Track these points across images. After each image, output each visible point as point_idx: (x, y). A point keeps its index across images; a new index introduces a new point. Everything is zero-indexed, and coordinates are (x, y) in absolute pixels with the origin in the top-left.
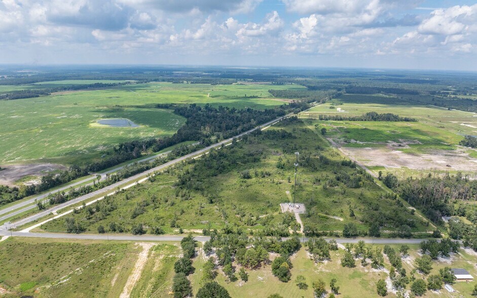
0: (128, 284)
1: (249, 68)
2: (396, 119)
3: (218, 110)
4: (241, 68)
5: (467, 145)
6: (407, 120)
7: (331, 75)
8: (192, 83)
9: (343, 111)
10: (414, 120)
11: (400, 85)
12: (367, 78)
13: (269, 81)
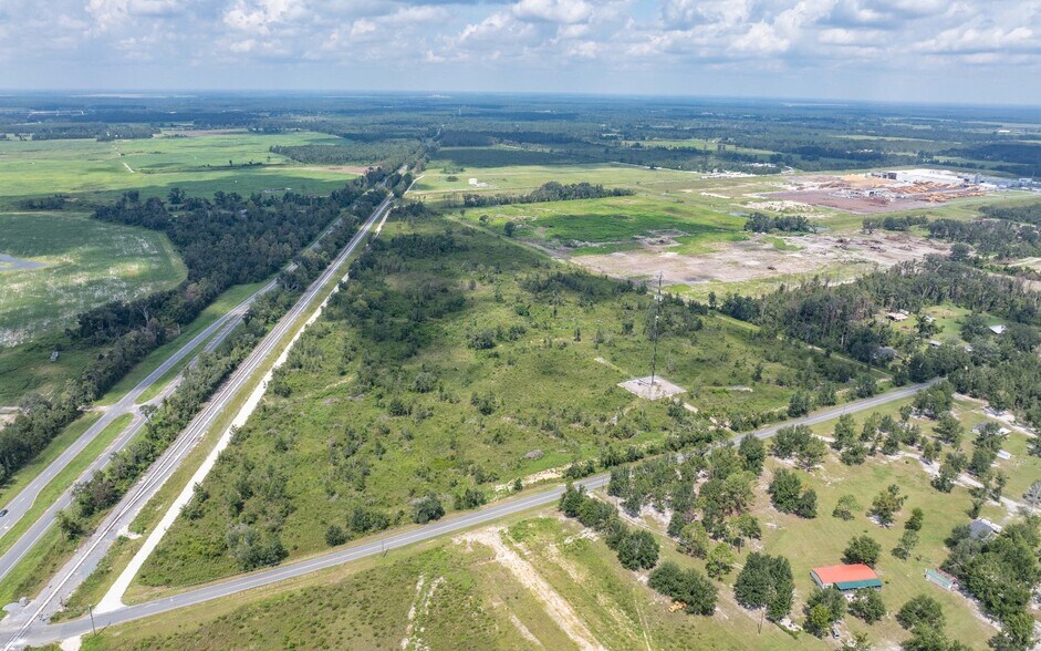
0: (566, 627)
1: (149, 96)
2: (599, 193)
3: (213, 203)
4: (122, 96)
5: (757, 229)
6: (618, 193)
7: (359, 107)
8: (35, 138)
9: (484, 184)
10: (628, 193)
11: (518, 124)
12: (445, 113)
13: (237, 125)
